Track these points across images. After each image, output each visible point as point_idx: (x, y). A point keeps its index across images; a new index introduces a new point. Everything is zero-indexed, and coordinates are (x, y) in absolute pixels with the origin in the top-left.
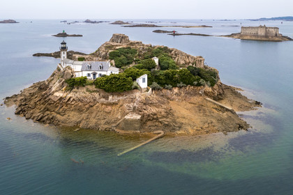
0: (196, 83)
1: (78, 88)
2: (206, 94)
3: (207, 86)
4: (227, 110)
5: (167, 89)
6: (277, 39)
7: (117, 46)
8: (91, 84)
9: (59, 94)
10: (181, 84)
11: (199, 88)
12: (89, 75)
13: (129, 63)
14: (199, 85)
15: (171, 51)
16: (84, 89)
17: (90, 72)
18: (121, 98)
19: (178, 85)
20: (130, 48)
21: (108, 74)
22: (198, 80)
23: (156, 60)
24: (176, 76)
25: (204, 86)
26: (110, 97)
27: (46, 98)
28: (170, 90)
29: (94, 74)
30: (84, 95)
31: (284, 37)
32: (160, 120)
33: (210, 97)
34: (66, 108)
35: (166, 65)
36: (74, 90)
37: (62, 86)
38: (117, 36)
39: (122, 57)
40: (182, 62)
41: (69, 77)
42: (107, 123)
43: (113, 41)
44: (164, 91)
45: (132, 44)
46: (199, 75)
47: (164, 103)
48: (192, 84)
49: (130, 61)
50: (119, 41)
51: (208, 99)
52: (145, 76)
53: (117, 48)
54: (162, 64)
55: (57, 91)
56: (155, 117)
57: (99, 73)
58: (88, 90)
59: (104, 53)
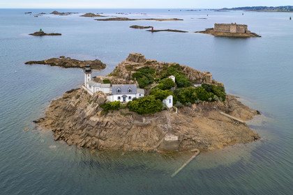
0: (210, 99)
1: (112, 112)
2: (219, 108)
3: (219, 102)
4: (240, 123)
5: (187, 106)
6: (246, 35)
7: (136, 65)
8: (125, 108)
9: (95, 119)
10: (198, 101)
11: (213, 103)
12: (119, 98)
13: (150, 83)
14: (213, 100)
15: (183, 68)
16: (119, 113)
17: (121, 96)
18: (153, 119)
19: (196, 101)
20: (148, 68)
21: (137, 96)
22: (212, 96)
23: (173, 78)
24: (194, 94)
25: (217, 101)
26: (144, 119)
27: (81, 123)
28: (190, 107)
29: (124, 98)
30: (120, 118)
31: (253, 34)
32: (193, 139)
33: (223, 110)
34: (105, 132)
35: (182, 83)
36: (109, 114)
37: (97, 110)
38: (134, 56)
39: (144, 77)
40: (194, 78)
41: (102, 102)
42: (149, 145)
43: (130, 60)
44: (185, 108)
45: (149, 63)
46: (212, 91)
47: (191, 122)
48: (207, 100)
49: (151, 81)
50: (136, 61)
51: (222, 113)
52: (171, 97)
53: (138, 68)
54: (179, 82)
55: (92, 116)
56: (189, 136)
57: (128, 95)
58: (122, 114)
59: (127, 75)
